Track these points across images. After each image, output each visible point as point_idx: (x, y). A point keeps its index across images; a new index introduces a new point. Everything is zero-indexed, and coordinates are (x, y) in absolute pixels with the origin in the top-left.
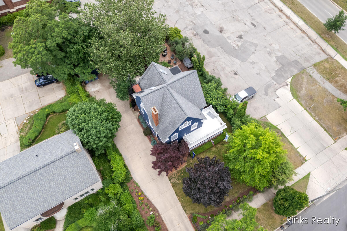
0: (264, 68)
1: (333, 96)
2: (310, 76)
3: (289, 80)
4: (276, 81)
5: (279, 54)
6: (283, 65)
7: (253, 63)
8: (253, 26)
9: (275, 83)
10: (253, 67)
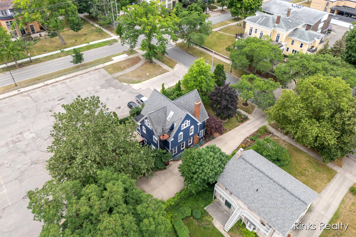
0: (113, 94)
1: (136, 69)
2: (120, 76)
3: (125, 84)
4: (126, 89)
5: (98, 87)
6: (110, 86)
7: (107, 99)
8: (63, 100)
9: (128, 90)
10: (112, 99)
